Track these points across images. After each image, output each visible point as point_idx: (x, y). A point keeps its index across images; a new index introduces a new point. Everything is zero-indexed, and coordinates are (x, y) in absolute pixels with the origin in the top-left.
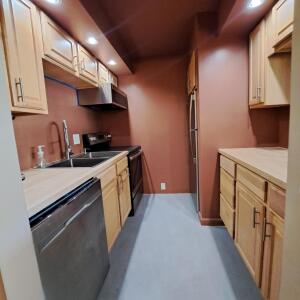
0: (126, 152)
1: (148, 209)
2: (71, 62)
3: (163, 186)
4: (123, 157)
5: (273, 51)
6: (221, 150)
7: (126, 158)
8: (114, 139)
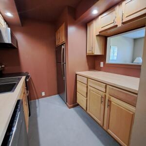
3: (43, 94)
5: (98, 34)
6: (77, 73)
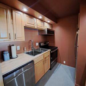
0: (50, 50)
1: (56, 69)
2: (34, 25)
4: (49, 51)
7: (50, 52)
8: (50, 43)
